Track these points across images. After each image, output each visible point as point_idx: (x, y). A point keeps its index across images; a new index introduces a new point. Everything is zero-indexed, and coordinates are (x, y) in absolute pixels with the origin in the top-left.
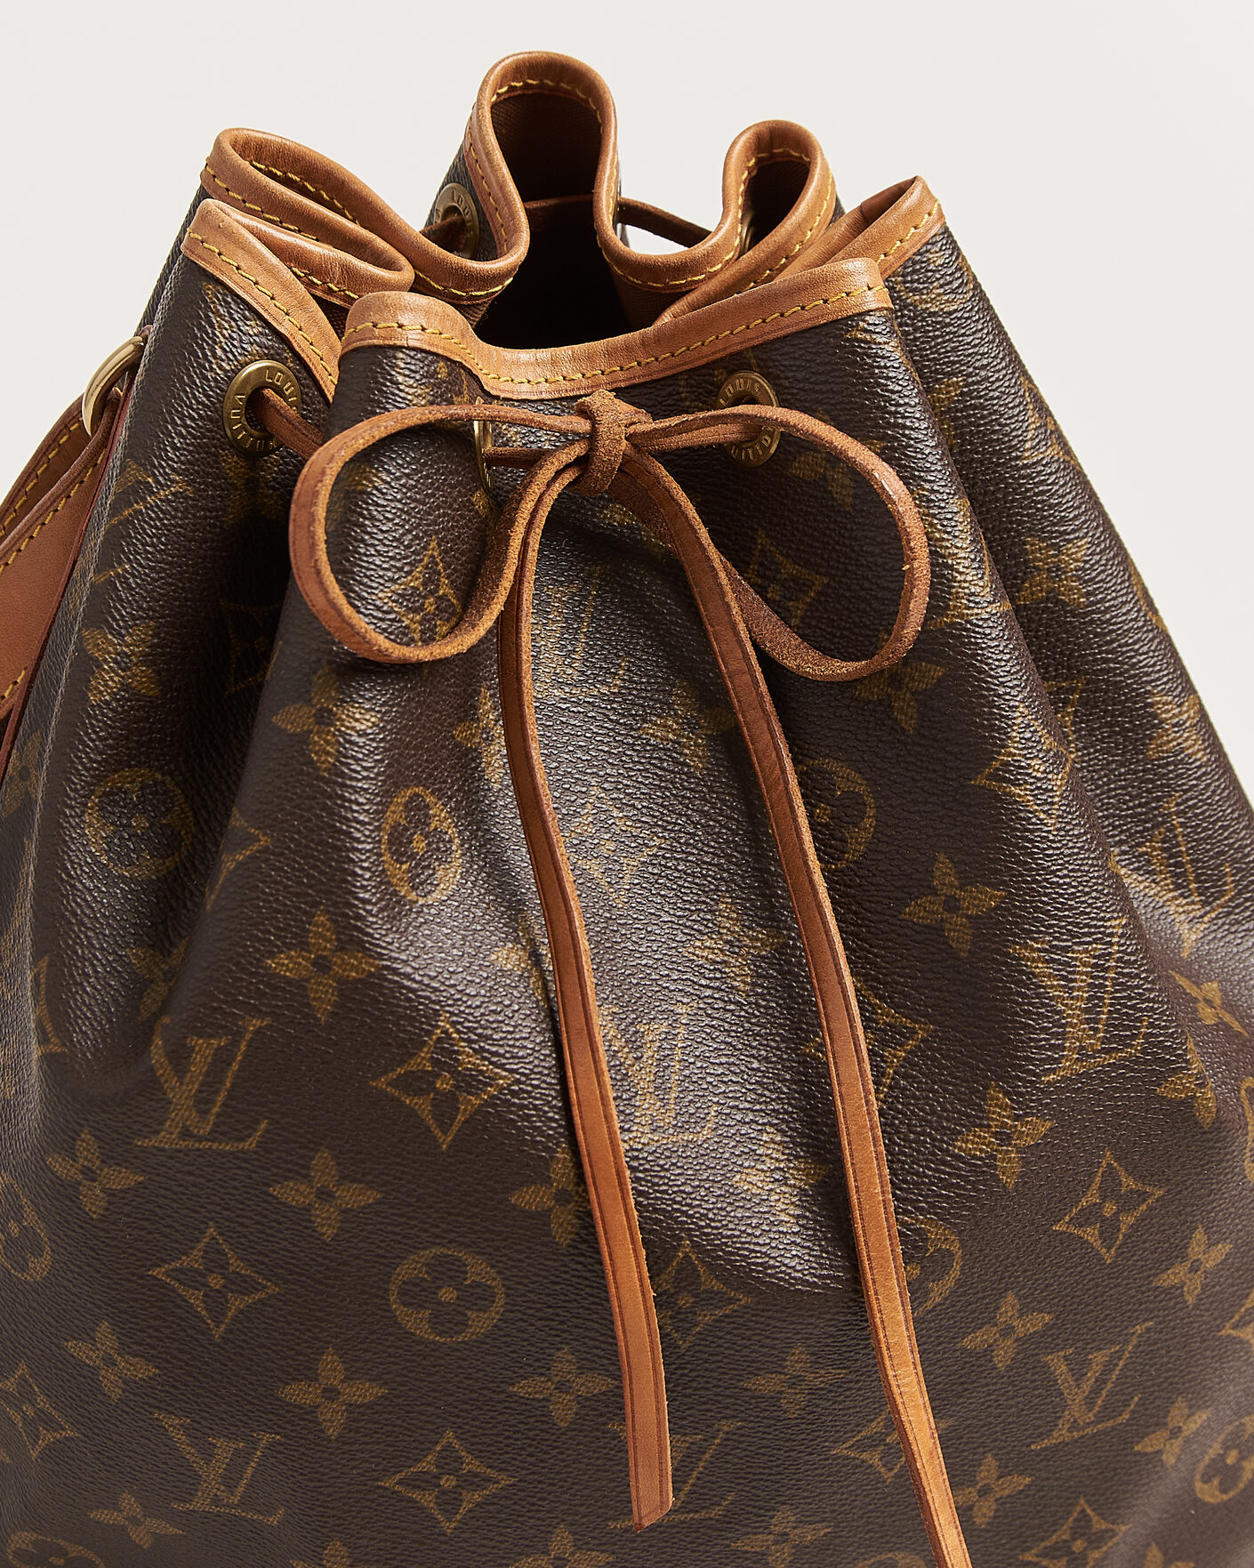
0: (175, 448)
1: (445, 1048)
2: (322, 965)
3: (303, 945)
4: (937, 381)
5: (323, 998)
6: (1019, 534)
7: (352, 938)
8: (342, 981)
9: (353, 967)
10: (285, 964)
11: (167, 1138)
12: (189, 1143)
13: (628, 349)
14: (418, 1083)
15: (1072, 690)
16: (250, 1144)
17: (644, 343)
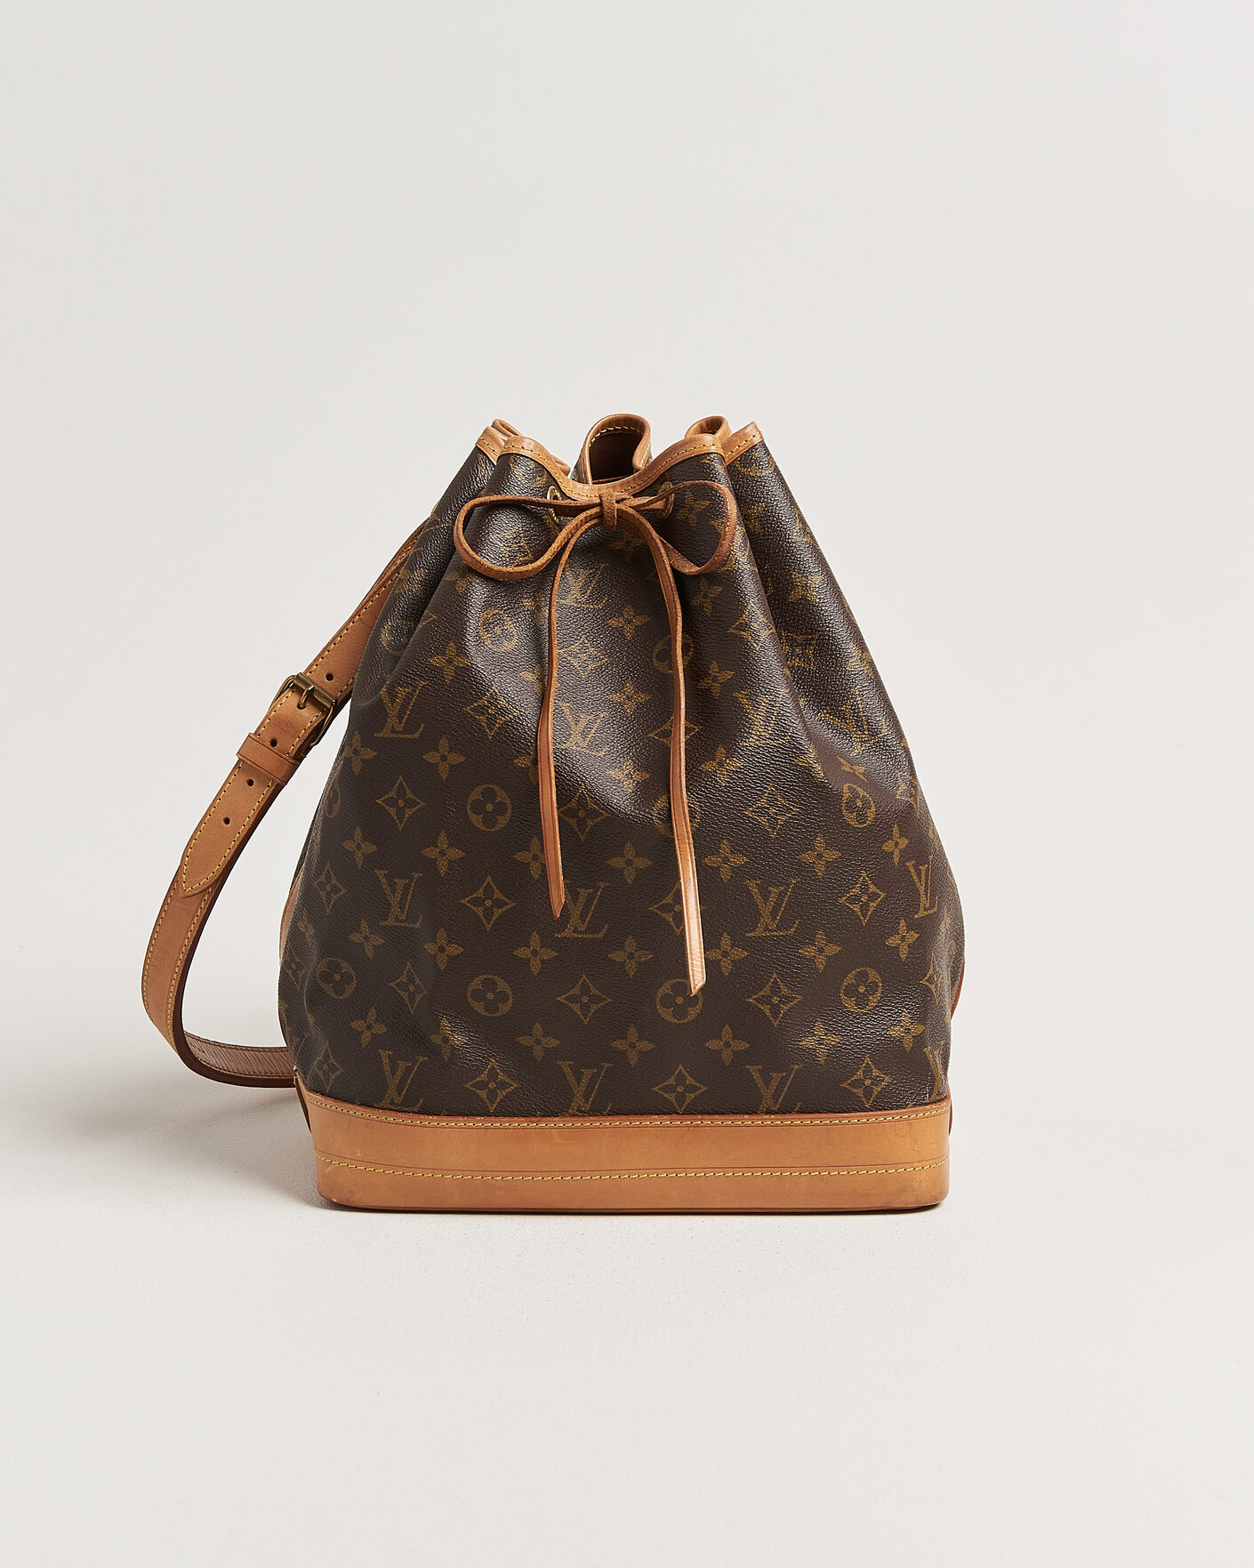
0: (452, 510)
1: (494, 698)
2: (450, 661)
3: (444, 654)
4: (752, 504)
5: (449, 674)
6: (789, 570)
7: (462, 651)
8: (457, 667)
9: (460, 662)
10: (436, 661)
11: (385, 733)
12: (394, 735)
13: (628, 482)
14: (482, 710)
15: (813, 639)
16: (417, 735)
17: (634, 479)
